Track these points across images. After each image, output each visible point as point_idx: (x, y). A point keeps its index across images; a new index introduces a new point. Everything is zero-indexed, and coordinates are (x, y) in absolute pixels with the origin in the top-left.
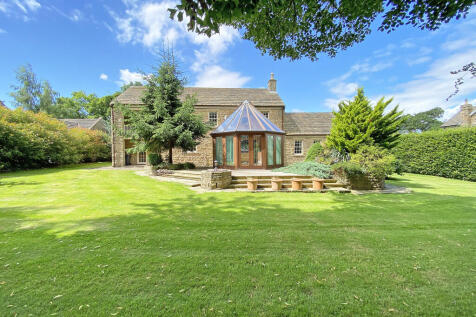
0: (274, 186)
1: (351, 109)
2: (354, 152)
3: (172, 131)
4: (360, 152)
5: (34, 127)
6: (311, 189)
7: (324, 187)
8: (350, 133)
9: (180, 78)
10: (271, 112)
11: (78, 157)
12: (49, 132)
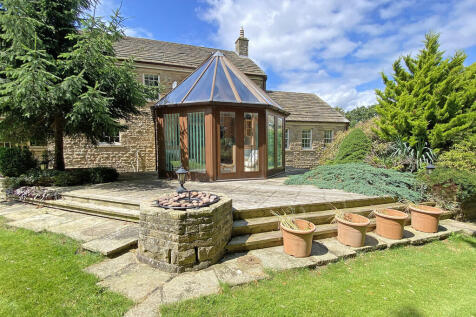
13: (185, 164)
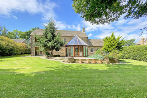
0: (87, 62)
1: (110, 39)
2: (111, 52)
3: (54, 44)
4: (112, 52)
5: (5, 42)
6: (98, 63)
7: (102, 63)
8: (110, 46)
9: (55, 27)
10: (83, 39)
11: (19, 53)
12: (9, 44)
13: (70, 54)
